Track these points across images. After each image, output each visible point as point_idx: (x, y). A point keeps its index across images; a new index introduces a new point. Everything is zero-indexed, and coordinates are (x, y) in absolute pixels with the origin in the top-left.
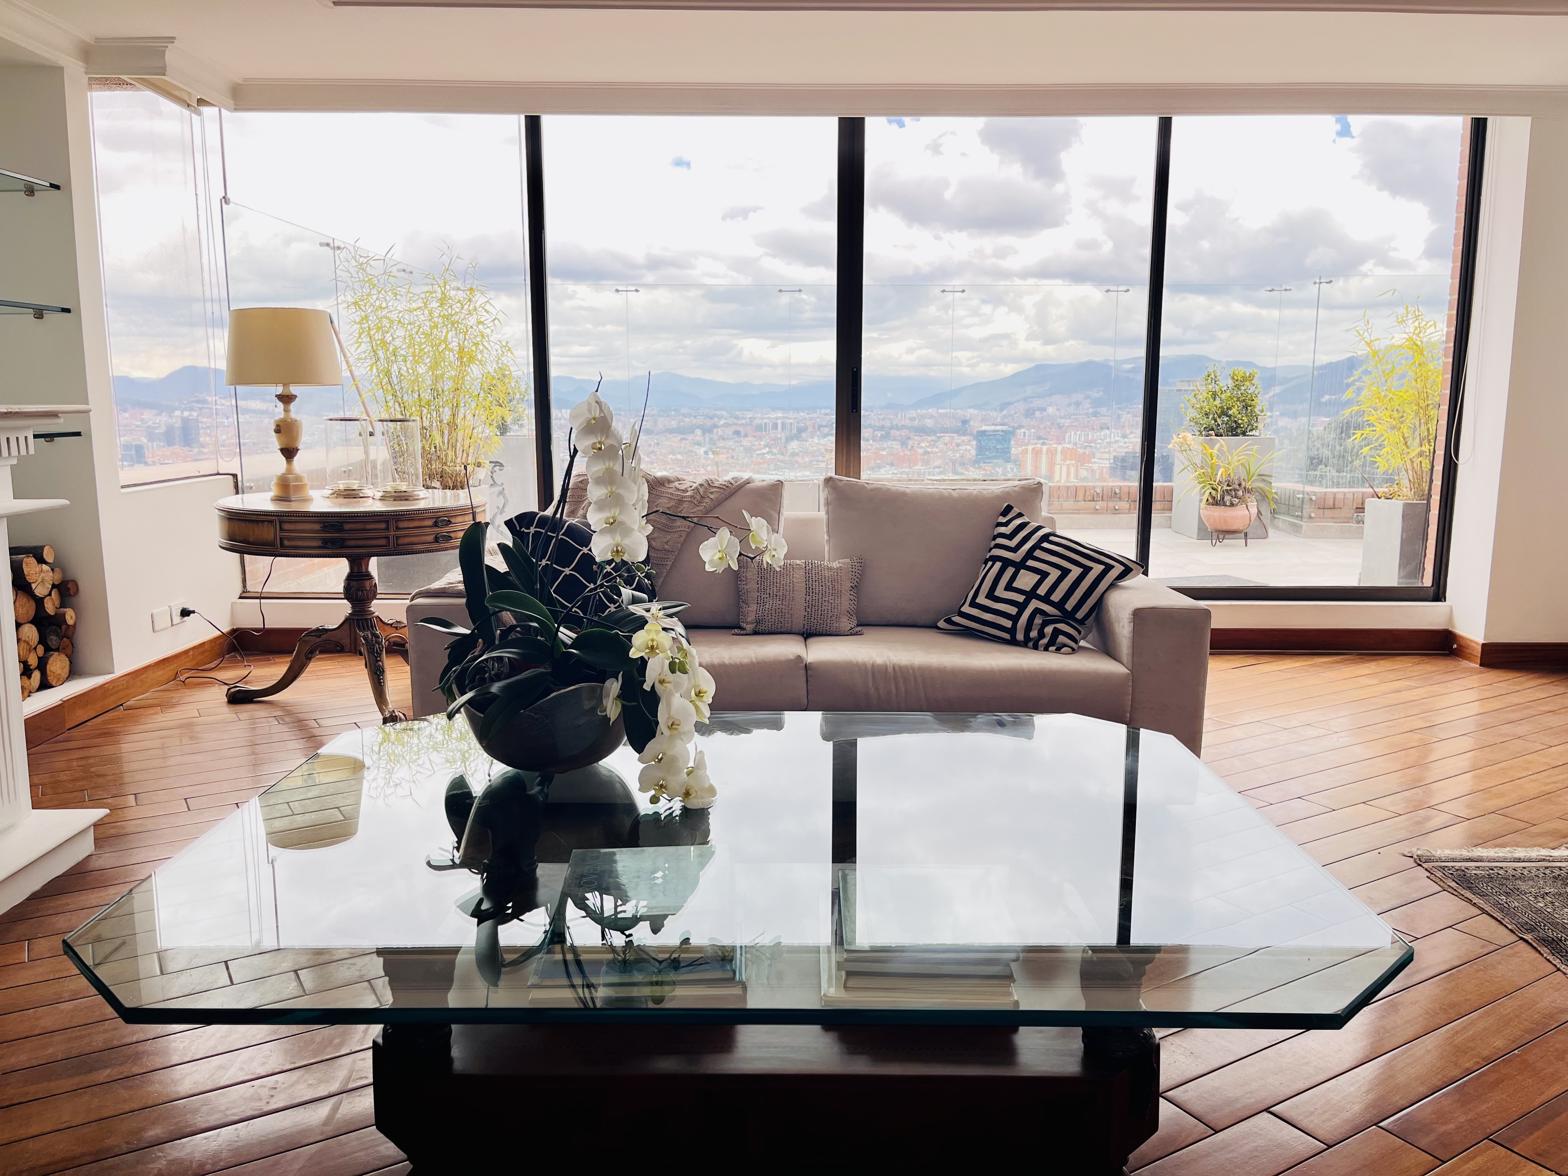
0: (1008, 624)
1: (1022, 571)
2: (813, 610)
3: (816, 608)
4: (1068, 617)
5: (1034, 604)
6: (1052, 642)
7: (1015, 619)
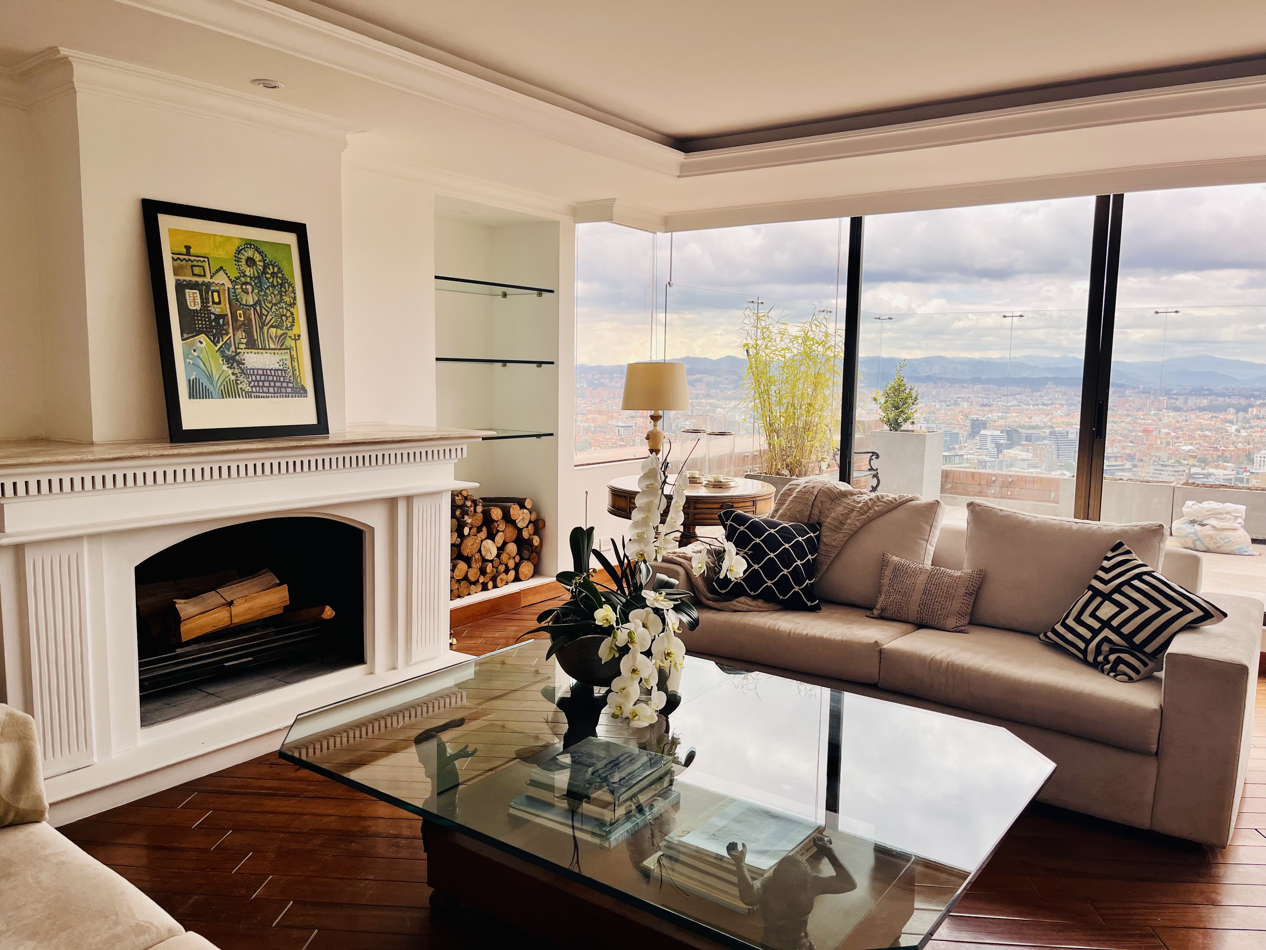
0: (1082, 645)
1: (1107, 602)
2: (926, 608)
3: (929, 606)
4: (1135, 649)
5: (1106, 632)
6: (1113, 669)
7: (1088, 642)
